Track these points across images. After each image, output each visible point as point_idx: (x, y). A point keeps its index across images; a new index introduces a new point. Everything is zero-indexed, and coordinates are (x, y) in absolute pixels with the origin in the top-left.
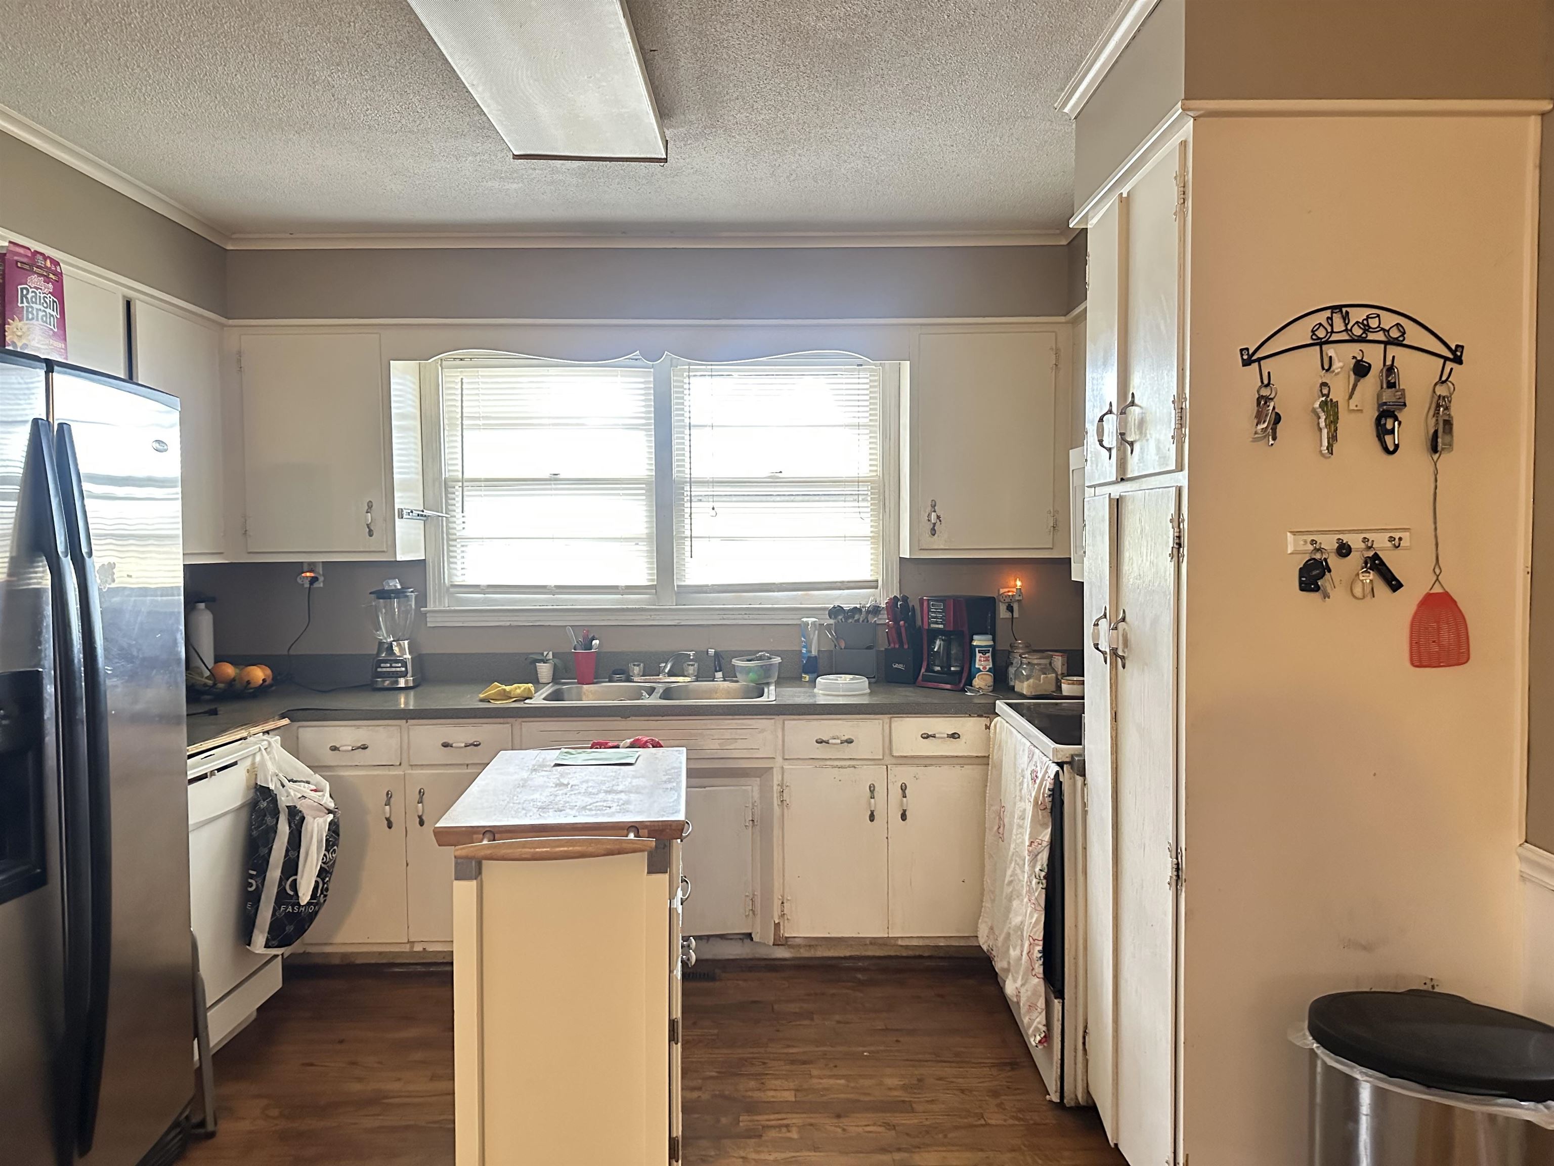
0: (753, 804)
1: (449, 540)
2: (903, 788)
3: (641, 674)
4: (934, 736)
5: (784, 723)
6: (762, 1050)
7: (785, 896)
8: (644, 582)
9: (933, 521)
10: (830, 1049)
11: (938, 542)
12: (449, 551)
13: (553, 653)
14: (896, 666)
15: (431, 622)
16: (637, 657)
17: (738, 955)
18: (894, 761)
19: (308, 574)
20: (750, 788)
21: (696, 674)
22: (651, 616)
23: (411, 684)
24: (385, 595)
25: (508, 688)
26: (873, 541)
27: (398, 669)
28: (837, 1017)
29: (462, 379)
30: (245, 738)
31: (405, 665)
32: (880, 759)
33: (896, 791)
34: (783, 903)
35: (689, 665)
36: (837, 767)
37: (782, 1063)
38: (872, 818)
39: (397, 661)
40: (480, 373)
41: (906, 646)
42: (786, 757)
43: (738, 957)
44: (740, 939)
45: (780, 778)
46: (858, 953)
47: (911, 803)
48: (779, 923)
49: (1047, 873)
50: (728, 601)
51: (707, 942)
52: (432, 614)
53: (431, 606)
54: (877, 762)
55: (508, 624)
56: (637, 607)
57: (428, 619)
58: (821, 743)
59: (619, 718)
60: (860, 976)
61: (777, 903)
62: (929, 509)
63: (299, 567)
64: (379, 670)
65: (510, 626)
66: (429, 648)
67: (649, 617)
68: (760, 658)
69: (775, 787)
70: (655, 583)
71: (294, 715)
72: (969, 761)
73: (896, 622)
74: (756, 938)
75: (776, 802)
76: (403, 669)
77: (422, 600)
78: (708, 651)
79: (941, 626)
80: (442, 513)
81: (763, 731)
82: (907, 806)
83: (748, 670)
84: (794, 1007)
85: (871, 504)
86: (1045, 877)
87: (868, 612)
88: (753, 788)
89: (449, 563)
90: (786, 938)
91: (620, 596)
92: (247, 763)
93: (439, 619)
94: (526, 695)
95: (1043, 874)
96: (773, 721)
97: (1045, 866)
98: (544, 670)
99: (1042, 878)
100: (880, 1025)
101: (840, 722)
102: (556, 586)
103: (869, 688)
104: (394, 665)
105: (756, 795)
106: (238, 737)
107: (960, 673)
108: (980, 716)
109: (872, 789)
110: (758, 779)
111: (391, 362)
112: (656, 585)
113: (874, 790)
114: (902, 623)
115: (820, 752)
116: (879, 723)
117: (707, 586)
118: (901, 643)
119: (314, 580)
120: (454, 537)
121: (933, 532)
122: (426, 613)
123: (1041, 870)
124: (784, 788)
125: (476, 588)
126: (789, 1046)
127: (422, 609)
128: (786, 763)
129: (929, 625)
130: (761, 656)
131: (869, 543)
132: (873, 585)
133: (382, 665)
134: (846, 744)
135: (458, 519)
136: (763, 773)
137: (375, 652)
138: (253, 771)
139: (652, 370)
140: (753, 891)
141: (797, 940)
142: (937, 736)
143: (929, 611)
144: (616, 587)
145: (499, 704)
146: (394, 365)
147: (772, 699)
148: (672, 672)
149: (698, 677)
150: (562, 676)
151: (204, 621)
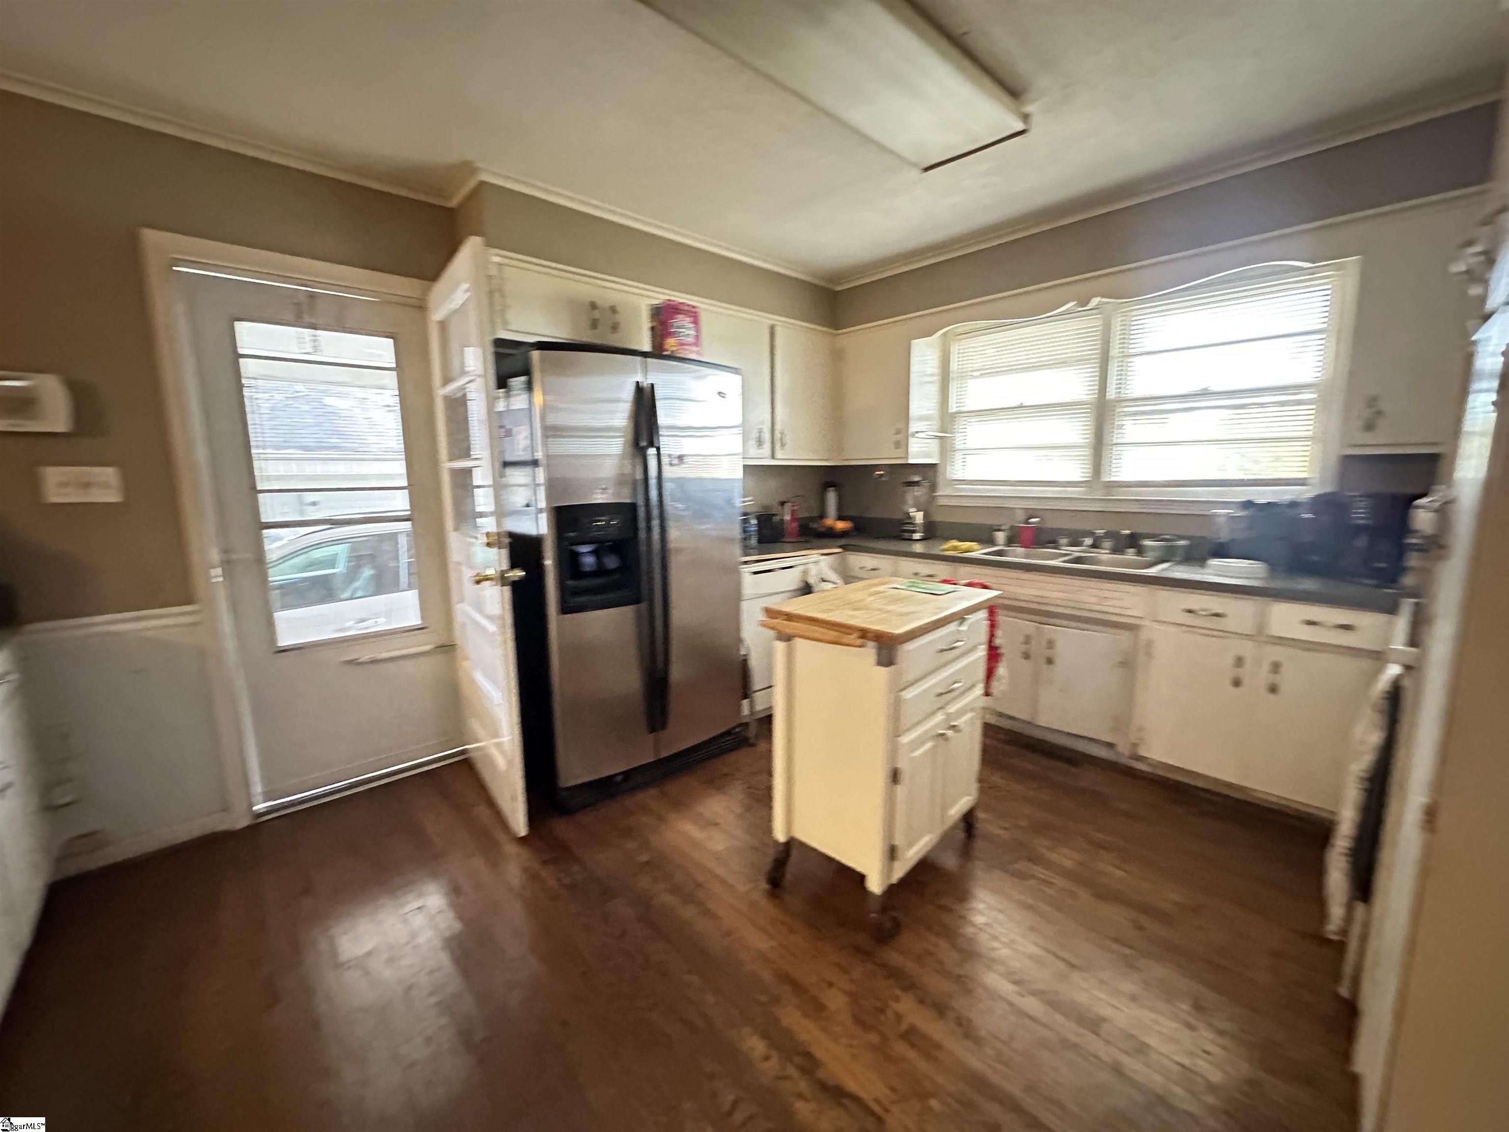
0: (1124, 651)
1: (953, 451)
2: (1278, 666)
3: (1068, 544)
4: (1317, 624)
5: (1155, 592)
8: (1081, 478)
11: (1376, 438)
12: (952, 458)
15: (943, 502)
16: (1067, 533)
19: (878, 473)
20: (1122, 637)
21: (1111, 548)
23: (920, 538)
24: (909, 485)
27: (912, 529)
31: (916, 526)
32: (1253, 636)
33: (1268, 667)
34: (1140, 730)
35: (1106, 542)
36: (1206, 635)
38: (1236, 684)
39: (912, 524)
42: (1155, 619)
45: (1148, 635)
48: (1136, 744)
50: (1149, 494)
52: (941, 497)
53: (940, 492)
54: (1250, 638)
57: (938, 500)
58: (1190, 612)
59: (1022, 571)
61: (1136, 729)
63: (876, 468)
64: (901, 528)
65: (984, 506)
66: (938, 517)
68: (1166, 540)
69: (1143, 641)
70: (1088, 480)
71: (845, 548)
72: (1360, 653)
74: (1117, 748)
75: (1143, 652)
76: (915, 529)
77: (933, 487)
78: (1123, 532)
80: (950, 434)
83: (1153, 548)
88: (1125, 637)
89: (953, 465)
90: (1143, 756)
91: (1058, 488)
92: (801, 568)
94: (969, 550)
96: (1145, 588)
98: (1001, 536)
101: (1212, 598)
103: (1268, 572)
104: (910, 526)
105: (1128, 644)
109: (1240, 659)
110: (1131, 632)
111: (912, 341)
115: (1189, 619)
117: (1128, 482)
119: (881, 476)
120: (956, 449)
121: (1369, 428)
122: (936, 496)
124: (1150, 643)
127: (935, 494)
128: (1156, 624)
129: (1352, 520)
132: (1301, 482)
133: (904, 526)
134: (1216, 617)
135: (958, 437)
136: (1134, 628)
137: (901, 518)
138: (805, 572)
139: (1101, 316)
141: (1152, 760)
142: (1321, 623)
144: (1055, 482)
145: (949, 553)
146: (915, 342)
147: (1153, 571)
148: (1094, 546)
149: (1115, 550)
150: (1010, 541)
151: (832, 497)
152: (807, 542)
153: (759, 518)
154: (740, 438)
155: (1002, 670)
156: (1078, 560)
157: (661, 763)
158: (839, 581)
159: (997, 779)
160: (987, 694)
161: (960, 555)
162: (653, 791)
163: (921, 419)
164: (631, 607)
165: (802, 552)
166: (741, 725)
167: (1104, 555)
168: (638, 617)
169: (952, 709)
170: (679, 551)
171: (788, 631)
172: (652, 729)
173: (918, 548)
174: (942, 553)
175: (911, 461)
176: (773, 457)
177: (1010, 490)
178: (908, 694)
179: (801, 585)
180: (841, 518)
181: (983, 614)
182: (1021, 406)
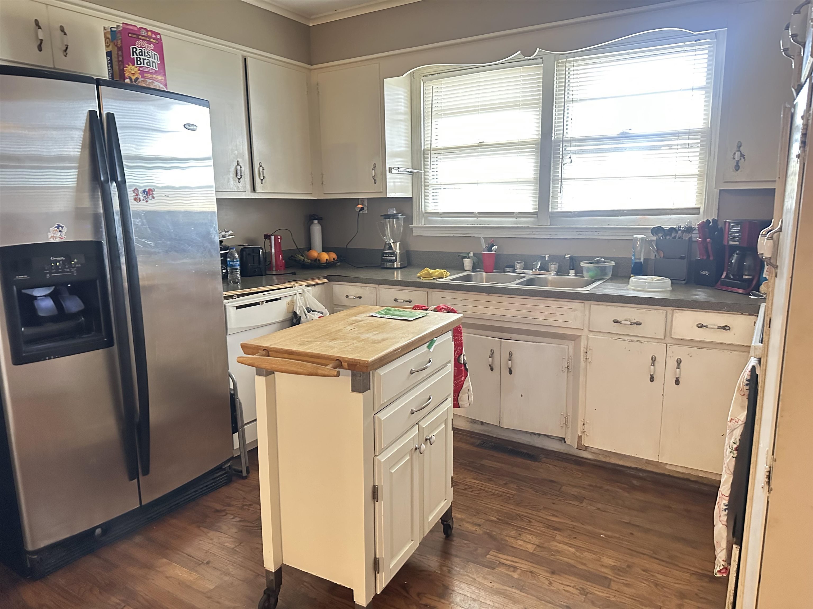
0: (568, 358)
1: (425, 186)
2: (679, 362)
3: (522, 268)
4: (706, 326)
5: (590, 306)
6: (534, 513)
7: (586, 420)
8: (532, 211)
9: (736, 159)
10: (580, 525)
11: (740, 176)
12: (425, 192)
13: (473, 253)
14: (703, 272)
16: (521, 258)
17: (558, 449)
18: (673, 341)
19: (360, 206)
20: (567, 347)
21: (557, 270)
22: (533, 232)
23: (399, 266)
24: (387, 217)
25: (431, 271)
26: (699, 178)
27: (392, 258)
28: (600, 506)
29: (433, 87)
30: (292, 287)
31: (395, 256)
32: (662, 339)
33: (672, 363)
34: (584, 424)
35: (552, 264)
36: (627, 340)
37: (541, 525)
38: (652, 379)
39: (391, 253)
40: (442, 82)
41: (711, 258)
42: (590, 330)
43: (558, 451)
44: (560, 440)
45: (586, 344)
46: (640, 467)
47: (684, 374)
48: (581, 436)
49: (738, 446)
50: (584, 222)
51: (539, 437)
52: (416, 229)
53: (415, 224)
54: (660, 341)
55: (452, 235)
56: (524, 226)
57: (414, 232)
58: (617, 322)
59: (485, 294)
60: (635, 482)
61: (580, 424)
62: (735, 149)
63: (356, 201)
64: (383, 258)
65: (453, 236)
66: (415, 247)
67: (532, 233)
68: (598, 262)
69: (582, 349)
70: (537, 211)
71: (330, 278)
72: (737, 348)
73: (704, 239)
74: (568, 442)
75: (582, 358)
76: (394, 258)
77: (409, 219)
78: (565, 256)
79: (737, 243)
80: (421, 170)
81: (575, 310)
82: (680, 375)
83: (588, 270)
84: (574, 491)
85: (701, 150)
86: (736, 449)
87: (683, 232)
88: (569, 346)
89: (425, 199)
90: (586, 447)
91: (515, 219)
92: (289, 299)
93: (418, 232)
94: (440, 276)
95: (735, 446)
96: (582, 304)
97: (738, 440)
98: (467, 263)
99: (734, 449)
100: (626, 519)
101: (632, 309)
102: (478, 213)
103: (672, 286)
104: (390, 255)
105: (571, 353)
106: (288, 286)
107: (750, 281)
108: (750, 315)
109: (654, 360)
110: (573, 342)
111: (385, 79)
112: (537, 212)
113: (655, 360)
114: (708, 240)
115: (615, 328)
116: (663, 313)
117: (570, 212)
118: (708, 256)
119: (362, 209)
120: (428, 184)
121: (737, 167)
122: (412, 228)
123: (734, 443)
124: (588, 350)
125: (437, 214)
126: (554, 515)
127: (410, 226)
128: (591, 333)
129: (728, 242)
130: (597, 260)
131: (696, 179)
132: (696, 211)
133: (385, 255)
134: (635, 325)
135: (430, 173)
136: (575, 338)
137: (383, 248)
138: (292, 303)
139: (542, 65)
140: (567, 413)
141: (593, 449)
142: (708, 326)
143: (729, 231)
144: (513, 213)
145: (423, 280)
146: (388, 82)
147: (588, 289)
148: (541, 269)
149: (558, 273)
150: (474, 269)
151: (316, 229)
152: (294, 274)
153: (241, 253)
154: (211, 170)
155: (468, 383)
156: (530, 282)
157: (143, 509)
158: (326, 311)
159: (470, 480)
160: (456, 405)
161: (435, 281)
162: (138, 539)
163: (396, 155)
164: (100, 351)
165: (289, 284)
166: (232, 458)
167: (551, 277)
168: (110, 360)
169: (424, 424)
170: (151, 288)
171: (268, 367)
172: (133, 475)
173: (398, 276)
174: (418, 280)
175: (390, 195)
176: (254, 190)
177: (474, 221)
178: (383, 416)
179: (290, 315)
180: (325, 249)
181: (449, 335)
182: (481, 145)
